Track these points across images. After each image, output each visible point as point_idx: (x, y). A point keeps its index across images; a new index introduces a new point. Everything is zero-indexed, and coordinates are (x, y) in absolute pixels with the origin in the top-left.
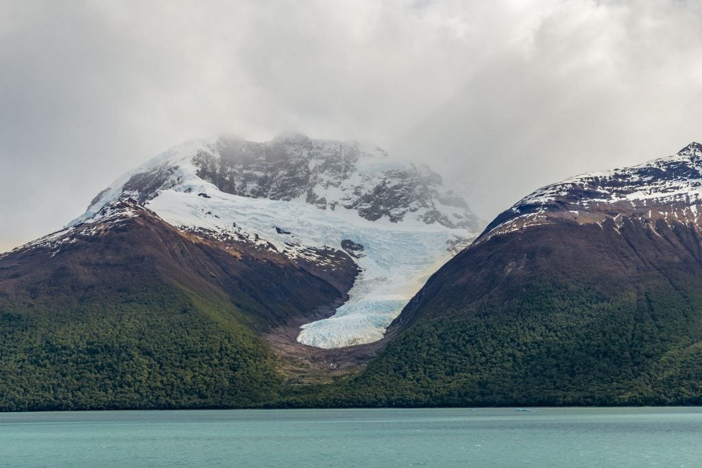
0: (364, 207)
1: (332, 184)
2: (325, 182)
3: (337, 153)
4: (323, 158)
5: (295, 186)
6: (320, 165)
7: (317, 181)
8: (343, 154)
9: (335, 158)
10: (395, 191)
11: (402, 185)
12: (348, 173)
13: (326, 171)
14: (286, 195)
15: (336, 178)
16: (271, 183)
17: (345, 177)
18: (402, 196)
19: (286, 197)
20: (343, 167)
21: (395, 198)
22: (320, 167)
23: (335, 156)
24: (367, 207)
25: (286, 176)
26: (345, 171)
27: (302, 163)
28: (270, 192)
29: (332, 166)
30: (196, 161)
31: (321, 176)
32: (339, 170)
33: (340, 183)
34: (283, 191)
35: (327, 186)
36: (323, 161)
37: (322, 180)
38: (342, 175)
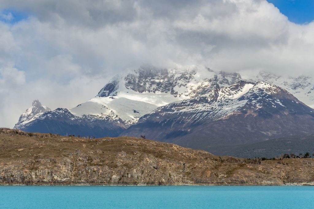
0: (192, 95)
1: (183, 85)
2: (180, 84)
3: (187, 71)
4: (181, 74)
5: (170, 86)
6: (179, 77)
7: (176, 84)
8: (189, 71)
9: (186, 73)
10: (205, 88)
11: (209, 85)
12: (190, 80)
13: (182, 79)
14: (166, 90)
15: (185, 82)
16: (162, 84)
17: (188, 82)
18: (208, 90)
19: (166, 91)
20: (189, 77)
21: (205, 91)
22: (179, 78)
23: (186, 72)
24: (193, 95)
25: (167, 81)
26: (189, 79)
27: (173, 76)
28: (161, 89)
29: (185, 77)
30: (126, 79)
31: (178, 81)
32: (187, 79)
33: (186, 84)
34: (165, 88)
35: (180, 86)
36: (181, 75)
37: (179, 83)
38: (188, 81)
